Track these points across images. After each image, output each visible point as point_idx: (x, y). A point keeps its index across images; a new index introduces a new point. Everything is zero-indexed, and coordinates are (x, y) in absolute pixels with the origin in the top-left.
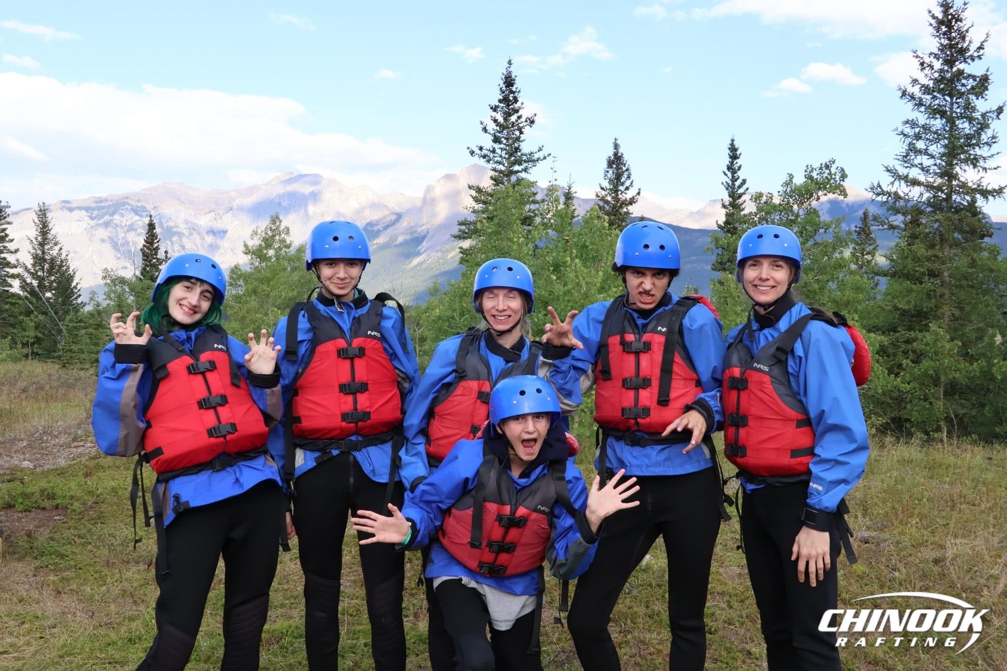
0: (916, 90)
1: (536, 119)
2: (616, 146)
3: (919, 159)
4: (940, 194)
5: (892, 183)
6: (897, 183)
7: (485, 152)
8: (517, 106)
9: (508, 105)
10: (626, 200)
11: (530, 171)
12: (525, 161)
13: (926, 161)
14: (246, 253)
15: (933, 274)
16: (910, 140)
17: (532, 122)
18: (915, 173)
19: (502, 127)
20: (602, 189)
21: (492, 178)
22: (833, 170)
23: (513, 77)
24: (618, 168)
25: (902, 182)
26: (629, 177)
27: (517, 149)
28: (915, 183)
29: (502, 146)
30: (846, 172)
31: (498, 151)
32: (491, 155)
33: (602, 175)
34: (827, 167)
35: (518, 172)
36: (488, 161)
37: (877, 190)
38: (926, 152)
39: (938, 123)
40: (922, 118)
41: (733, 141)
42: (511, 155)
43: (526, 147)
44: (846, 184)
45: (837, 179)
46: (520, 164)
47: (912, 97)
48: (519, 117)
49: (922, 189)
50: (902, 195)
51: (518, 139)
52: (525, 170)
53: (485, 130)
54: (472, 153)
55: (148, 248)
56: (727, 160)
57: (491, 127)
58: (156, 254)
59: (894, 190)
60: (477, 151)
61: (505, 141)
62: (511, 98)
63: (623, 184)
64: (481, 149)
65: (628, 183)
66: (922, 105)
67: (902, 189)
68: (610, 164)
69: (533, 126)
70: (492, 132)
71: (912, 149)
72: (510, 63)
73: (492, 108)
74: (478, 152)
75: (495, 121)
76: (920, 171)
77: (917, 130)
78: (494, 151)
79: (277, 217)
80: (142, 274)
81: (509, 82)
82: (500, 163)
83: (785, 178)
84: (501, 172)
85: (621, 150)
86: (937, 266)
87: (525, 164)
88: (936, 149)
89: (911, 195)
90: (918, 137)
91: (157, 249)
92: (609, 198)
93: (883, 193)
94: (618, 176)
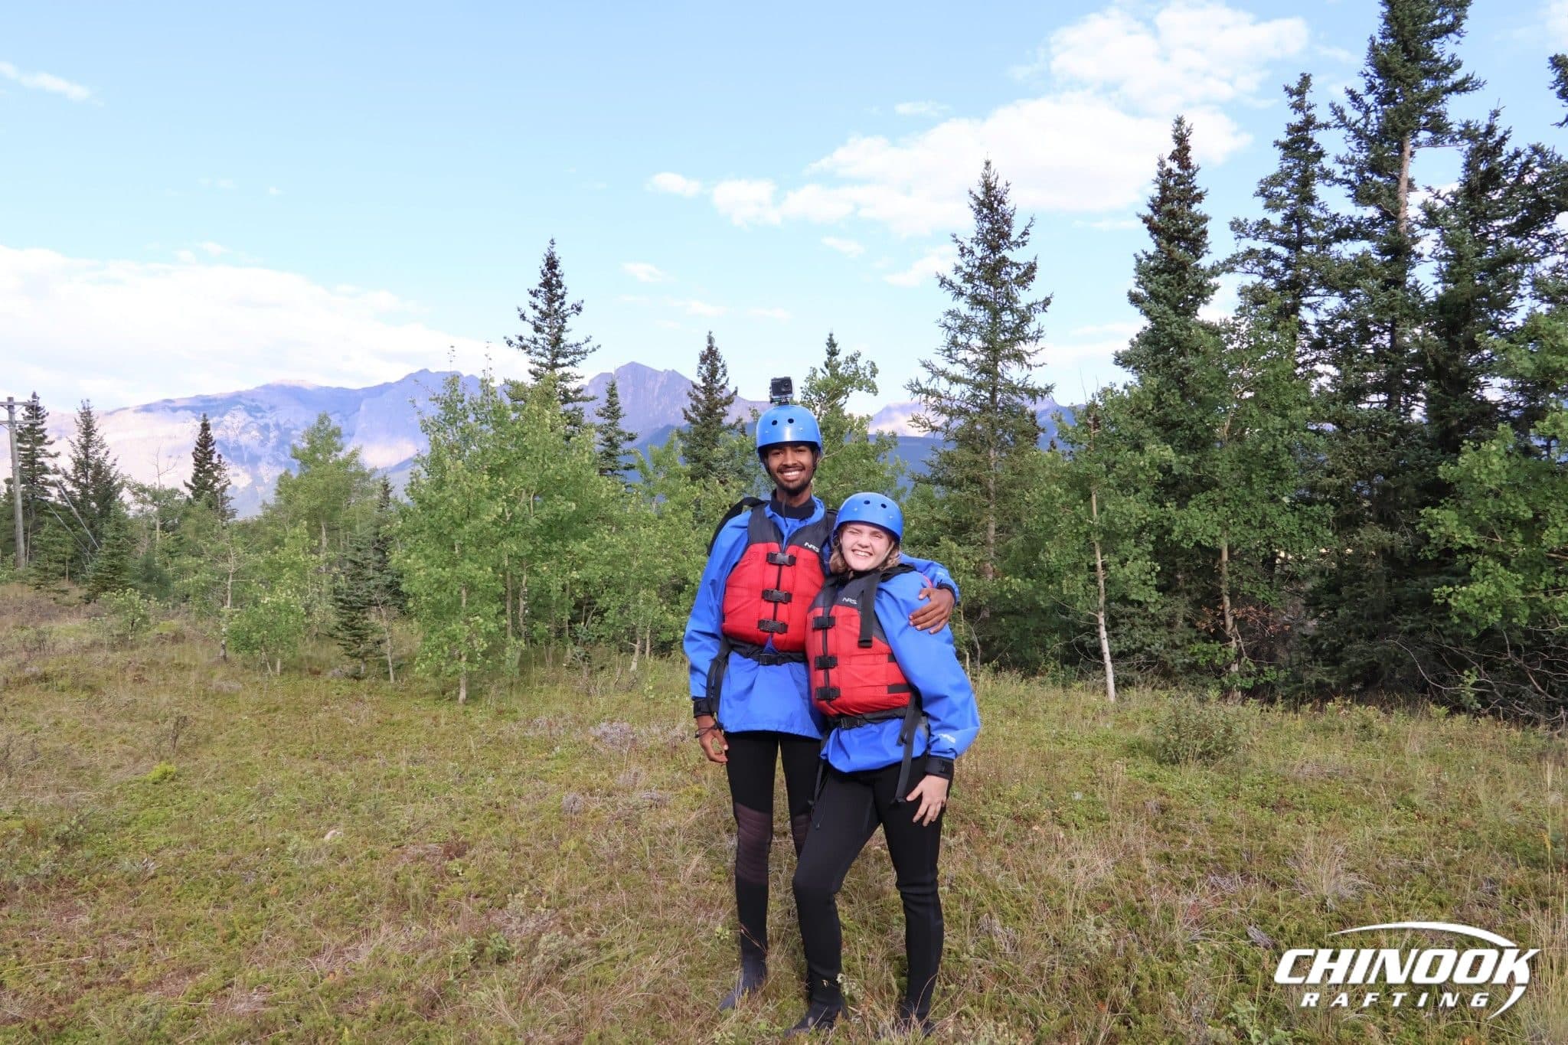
0: (958, 280)
1: (584, 306)
2: (710, 340)
3: (962, 354)
4: (983, 392)
5: (930, 381)
6: (935, 380)
7: (525, 342)
8: (560, 292)
9: (550, 291)
10: (721, 399)
11: (579, 364)
12: (571, 354)
13: (971, 357)
14: (295, 458)
15: (975, 480)
16: (953, 332)
17: (579, 309)
18: (959, 370)
19: (545, 316)
20: (695, 387)
21: (530, 371)
22: (861, 363)
23: (557, 258)
24: (713, 365)
25: (942, 379)
26: (724, 374)
27: (558, 340)
28: (955, 380)
29: (544, 336)
30: (878, 366)
31: (541, 342)
32: (532, 346)
33: (696, 371)
34: (853, 360)
35: (564, 365)
36: (529, 352)
37: (916, 389)
38: (967, 346)
39: (981, 315)
40: (963, 307)
41: (831, 335)
42: (553, 347)
43: (569, 338)
44: (877, 380)
45: (868, 373)
46: (566, 357)
47: (951, 284)
48: (562, 304)
49: (963, 387)
50: (942, 393)
51: (561, 329)
52: (572, 363)
53: (523, 317)
54: (510, 343)
55: (200, 451)
56: (825, 357)
57: (532, 314)
58: (211, 459)
59: (931, 387)
60: (516, 341)
61: (547, 330)
62: (554, 282)
63: (719, 380)
64: (521, 338)
65: (723, 381)
66: (962, 294)
67: (942, 385)
68: (704, 359)
69: (581, 314)
70: (532, 319)
71: (954, 343)
72: (552, 242)
73: (531, 293)
74: (518, 342)
75: (535, 307)
76: (963, 366)
77: (959, 322)
78: (535, 342)
79: (326, 417)
80: (193, 481)
81: (552, 264)
82: (542, 355)
83: (808, 373)
84: (541, 365)
85: (716, 345)
86: (975, 471)
87: (571, 358)
88: (976, 342)
89: (952, 393)
90: (962, 329)
91: (212, 452)
92: (702, 397)
93: (922, 391)
94: (713, 373)
